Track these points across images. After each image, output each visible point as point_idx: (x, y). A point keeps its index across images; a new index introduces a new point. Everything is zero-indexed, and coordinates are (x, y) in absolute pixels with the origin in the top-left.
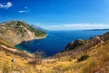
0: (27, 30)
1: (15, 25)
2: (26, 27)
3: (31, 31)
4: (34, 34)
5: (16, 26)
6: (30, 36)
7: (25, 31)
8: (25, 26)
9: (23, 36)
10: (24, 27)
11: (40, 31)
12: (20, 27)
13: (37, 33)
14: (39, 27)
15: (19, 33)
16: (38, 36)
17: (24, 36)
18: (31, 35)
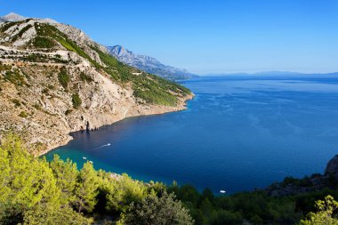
0: (93, 70)
1: (20, 42)
2: (90, 60)
3: (114, 79)
4: (129, 93)
5: (30, 52)
6: (112, 100)
7: (85, 77)
8: (81, 52)
9: (76, 102)
10: (74, 56)
11: (155, 77)
12: (58, 59)
13: (146, 86)
14: (149, 60)
15: (51, 87)
16: (150, 101)
17: (83, 105)
18: (118, 96)
